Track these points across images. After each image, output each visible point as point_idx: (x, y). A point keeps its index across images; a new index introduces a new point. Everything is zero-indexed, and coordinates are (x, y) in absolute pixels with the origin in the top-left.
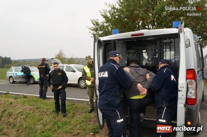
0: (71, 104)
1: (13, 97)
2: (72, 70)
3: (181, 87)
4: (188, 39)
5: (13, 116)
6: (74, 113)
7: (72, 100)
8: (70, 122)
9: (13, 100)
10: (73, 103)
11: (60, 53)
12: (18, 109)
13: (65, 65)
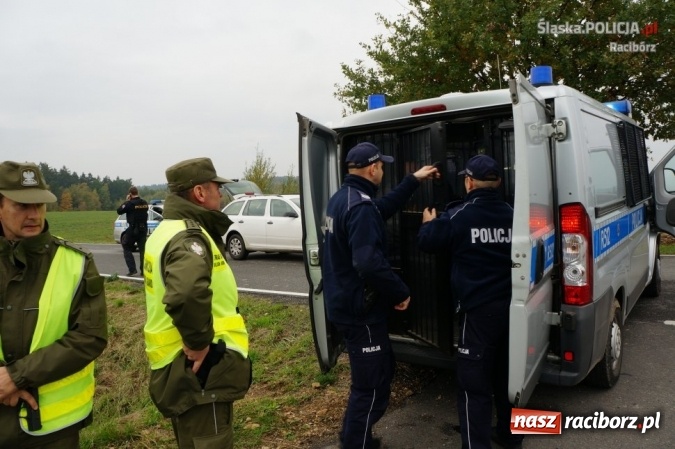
0: (276, 306)
1: (127, 289)
2: (289, 210)
3: (518, 256)
4: (565, 119)
5: (123, 339)
6: (280, 332)
7: (281, 295)
8: (267, 355)
9: (126, 296)
10: (281, 305)
11: (259, 163)
12: (139, 321)
13: (269, 198)
